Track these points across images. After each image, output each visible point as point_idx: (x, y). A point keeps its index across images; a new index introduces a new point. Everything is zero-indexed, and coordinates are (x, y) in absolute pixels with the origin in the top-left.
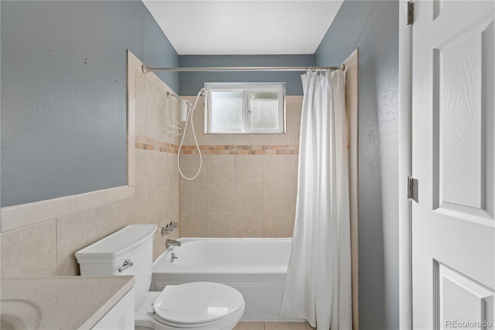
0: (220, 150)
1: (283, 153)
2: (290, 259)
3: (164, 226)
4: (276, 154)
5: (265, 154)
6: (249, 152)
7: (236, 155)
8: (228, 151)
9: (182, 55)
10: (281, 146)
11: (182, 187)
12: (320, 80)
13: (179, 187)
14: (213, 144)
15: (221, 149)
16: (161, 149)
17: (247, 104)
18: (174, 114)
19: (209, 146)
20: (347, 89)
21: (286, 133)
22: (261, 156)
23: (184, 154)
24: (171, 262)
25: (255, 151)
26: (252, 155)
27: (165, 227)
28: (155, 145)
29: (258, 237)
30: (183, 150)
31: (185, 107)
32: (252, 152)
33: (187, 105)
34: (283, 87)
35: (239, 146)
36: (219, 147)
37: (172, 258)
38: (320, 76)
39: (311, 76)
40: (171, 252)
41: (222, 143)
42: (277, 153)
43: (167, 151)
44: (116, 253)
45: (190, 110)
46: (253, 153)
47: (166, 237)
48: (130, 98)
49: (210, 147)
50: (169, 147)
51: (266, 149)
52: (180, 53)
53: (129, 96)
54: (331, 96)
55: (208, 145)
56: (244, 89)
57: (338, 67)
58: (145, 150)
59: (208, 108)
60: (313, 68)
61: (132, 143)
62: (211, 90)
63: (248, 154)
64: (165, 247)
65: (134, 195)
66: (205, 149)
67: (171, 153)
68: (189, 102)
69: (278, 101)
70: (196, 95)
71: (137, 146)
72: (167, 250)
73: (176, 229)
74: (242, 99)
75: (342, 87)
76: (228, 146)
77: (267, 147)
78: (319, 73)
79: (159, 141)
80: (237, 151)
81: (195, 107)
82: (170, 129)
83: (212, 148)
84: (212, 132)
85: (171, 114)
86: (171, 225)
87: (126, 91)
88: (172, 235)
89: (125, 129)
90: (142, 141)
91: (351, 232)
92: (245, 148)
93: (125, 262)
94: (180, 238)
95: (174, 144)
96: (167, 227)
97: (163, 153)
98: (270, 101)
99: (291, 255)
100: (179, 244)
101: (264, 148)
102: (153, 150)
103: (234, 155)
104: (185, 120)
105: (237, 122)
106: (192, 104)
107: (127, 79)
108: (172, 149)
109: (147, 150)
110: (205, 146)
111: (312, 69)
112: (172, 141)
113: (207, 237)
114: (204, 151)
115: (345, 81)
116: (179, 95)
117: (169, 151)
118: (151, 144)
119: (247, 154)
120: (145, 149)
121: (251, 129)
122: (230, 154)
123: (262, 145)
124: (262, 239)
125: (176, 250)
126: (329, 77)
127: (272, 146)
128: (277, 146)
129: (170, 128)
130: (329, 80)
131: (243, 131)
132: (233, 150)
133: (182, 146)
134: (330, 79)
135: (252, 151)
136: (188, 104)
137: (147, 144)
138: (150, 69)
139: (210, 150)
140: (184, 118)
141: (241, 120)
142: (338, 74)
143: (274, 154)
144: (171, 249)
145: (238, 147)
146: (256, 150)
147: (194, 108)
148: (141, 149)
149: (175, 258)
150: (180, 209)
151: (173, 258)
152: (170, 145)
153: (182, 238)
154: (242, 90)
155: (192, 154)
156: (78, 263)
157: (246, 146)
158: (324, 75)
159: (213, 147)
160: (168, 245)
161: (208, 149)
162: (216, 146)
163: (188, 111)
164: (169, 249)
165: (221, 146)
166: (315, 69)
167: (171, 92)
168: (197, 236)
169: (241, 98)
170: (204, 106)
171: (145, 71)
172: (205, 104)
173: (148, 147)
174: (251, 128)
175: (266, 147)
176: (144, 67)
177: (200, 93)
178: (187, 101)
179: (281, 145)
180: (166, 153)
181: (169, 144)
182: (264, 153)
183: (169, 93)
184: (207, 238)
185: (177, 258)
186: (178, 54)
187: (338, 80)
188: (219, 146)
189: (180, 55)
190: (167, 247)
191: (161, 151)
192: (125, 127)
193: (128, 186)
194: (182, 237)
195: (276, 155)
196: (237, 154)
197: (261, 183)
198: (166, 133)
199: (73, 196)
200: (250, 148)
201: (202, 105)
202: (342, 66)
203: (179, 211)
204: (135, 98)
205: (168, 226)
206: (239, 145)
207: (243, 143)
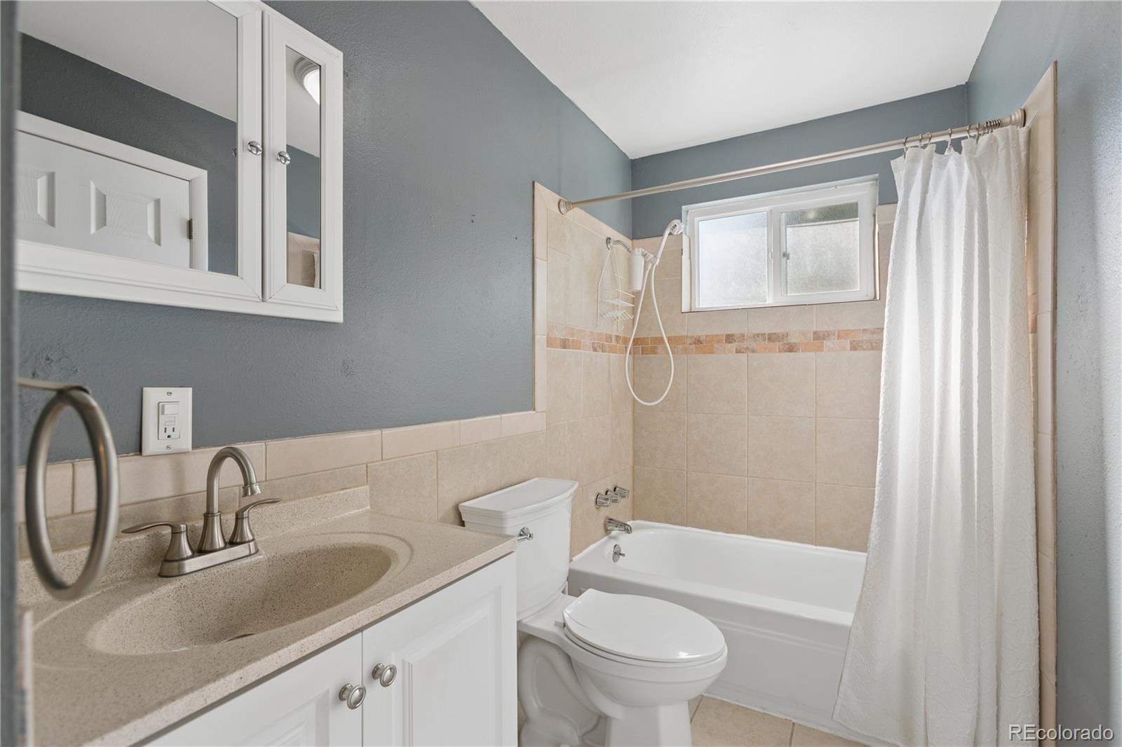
0: (716, 345)
1: (869, 347)
2: (861, 597)
3: (600, 492)
4: (851, 350)
5: (823, 350)
6: (781, 347)
7: (751, 354)
8: (733, 346)
9: (637, 158)
10: (864, 330)
11: (639, 420)
12: (943, 165)
13: (634, 420)
14: (700, 332)
15: (718, 342)
16: (596, 345)
17: (778, 238)
18: (621, 276)
19: (693, 337)
20: (1029, 173)
21: (878, 298)
22: (812, 354)
23: (642, 354)
24: (612, 561)
25: (796, 344)
26: (788, 353)
27: (603, 493)
28: (582, 340)
29: (802, 542)
30: (641, 346)
31: (639, 262)
32: (789, 348)
33: (642, 257)
34: (872, 185)
35: (758, 334)
36: (714, 339)
37: (615, 553)
38: (946, 153)
39: (915, 160)
40: (613, 543)
41: (721, 330)
42: (854, 348)
43: (608, 349)
44: (508, 513)
45: (649, 268)
46: (791, 349)
47: (605, 512)
48: (538, 261)
49: (693, 340)
50: (611, 342)
51: (824, 339)
52: (632, 156)
53: (535, 259)
54: (976, 200)
55: (690, 334)
56: (771, 207)
57: (1004, 121)
58: (564, 350)
59: (690, 258)
60: (926, 138)
61: (541, 338)
62: (697, 219)
63: (779, 351)
64: (602, 530)
65: (545, 428)
66: (684, 343)
67: (616, 353)
68: (646, 252)
69: (858, 222)
70: (662, 235)
71: (550, 343)
72: (606, 538)
73: (623, 500)
74: (766, 228)
75: (1013, 174)
76: (732, 335)
77: (826, 335)
78: (941, 148)
79: (591, 333)
80: (754, 345)
81: (658, 260)
82: (614, 307)
83: (698, 341)
84: (701, 306)
85: (614, 278)
86: (615, 490)
87: (531, 252)
88: (618, 510)
89: (531, 314)
90: (559, 335)
91: (1039, 553)
92: (771, 338)
93: (522, 531)
94: (633, 520)
95: (621, 335)
96: (606, 494)
97: (600, 353)
98: (836, 225)
99: (863, 588)
100: (628, 530)
101: (819, 337)
102: (579, 349)
103: (745, 355)
104: (640, 289)
105: (756, 282)
106: (652, 256)
107: (533, 231)
108: (618, 345)
109: (568, 350)
110: (684, 336)
111: (920, 140)
112: (618, 330)
113: (687, 526)
114: (681, 347)
115: (1023, 154)
116: (632, 240)
117: (612, 350)
118: (575, 339)
119: (776, 352)
120: (565, 348)
121: (789, 295)
122: (738, 351)
123: (815, 329)
124: (813, 547)
125: (624, 540)
126: (972, 152)
127: (839, 331)
128: (852, 331)
129: (613, 305)
130: (970, 161)
131: (770, 301)
132: (744, 345)
133: (634, 339)
134: (975, 156)
135: (788, 344)
136: (644, 255)
137: (568, 339)
138: (571, 204)
139: (694, 346)
140: (639, 285)
141: (765, 276)
142: (999, 139)
143: (844, 349)
144: (614, 538)
145: (756, 337)
146: (799, 343)
147: (657, 263)
148: (557, 347)
149: (620, 554)
150: (635, 463)
151: (617, 554)
152: (614, 338)
153: (637, 521)
154: (767, 208)
155: (657, 353)
156: (463, 520)
157: (775, 334)
158: (958, 148)
159: (701, 339)
160: (609, 528)
161: (690, 344)
162: (706, 336)
163: (645, 269)
164: (610, 535)
165: (717, 335)
166: (930, 139)
167: (616, 235)
168: (668, 520)
169: (764, 226)
170: (682, 254)
171: (562, 209)
172: (682, 250)
173: (570, 343)
174: (789, 291)
175: (824, 335)
176: (562, 203)
177: (667, 232)
178: (643, 250)
179: (866, 328)
180: (605, 353)
181: (610, 337)
182: (820, 349)
183: (610, 239)
184: (688, 528)
185: (624, 555)
186: (630, 158)
187: (1002, 154)
188: (713, 336)
189: (634, 160)
190: (607, 531)
191: (595, 350)
192: (531, 312)
193: (534, 412)
194: (638, 519)
195: (852, 352)
196: (753, 352)
197: (810, 417)
198: (604, 316)
199: (456, 422)
200: (783, 338)
201: (675, 253)
202: (1018, 116)
203: (633, 467)
204: (547, 261)
205: (609, 493)
206: (757, 332)
207: (766, 327)
